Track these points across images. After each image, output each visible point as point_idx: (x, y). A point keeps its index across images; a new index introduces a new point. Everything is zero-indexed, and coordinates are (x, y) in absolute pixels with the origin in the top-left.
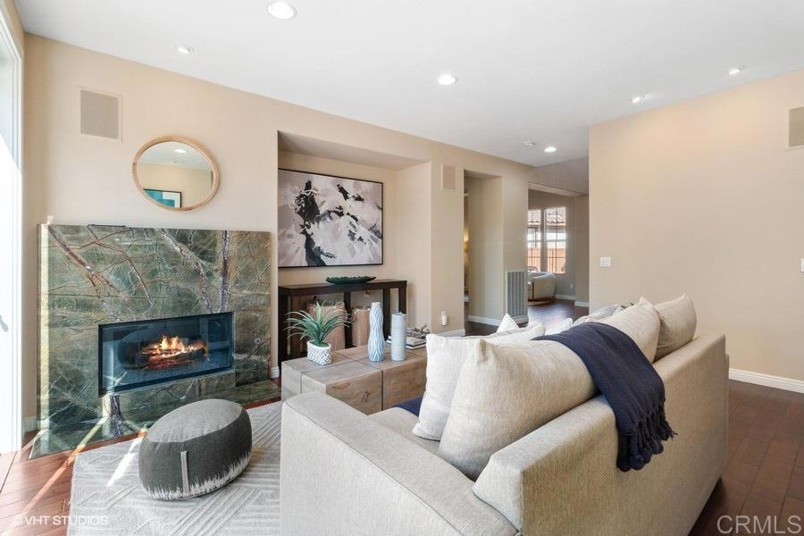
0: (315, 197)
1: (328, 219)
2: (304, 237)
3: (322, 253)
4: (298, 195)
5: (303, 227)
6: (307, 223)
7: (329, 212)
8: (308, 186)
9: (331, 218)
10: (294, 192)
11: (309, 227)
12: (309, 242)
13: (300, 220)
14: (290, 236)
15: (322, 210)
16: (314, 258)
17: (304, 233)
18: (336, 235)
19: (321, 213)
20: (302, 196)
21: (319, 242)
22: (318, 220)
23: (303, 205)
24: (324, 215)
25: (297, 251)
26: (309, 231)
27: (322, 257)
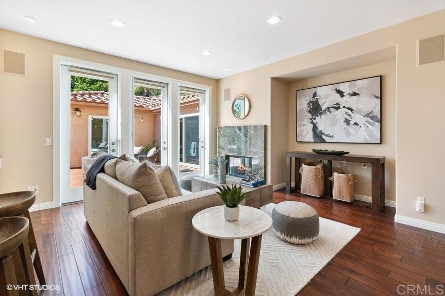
0: (319, 101)
1: (328, 113)
2: (312, 125)
3: (323, 134)
4: (308, 102)
5: (311, 119)
6: (314, 117)
7: (329, 108)
8: (315, 95)
9: (330, 112)
10: (306, 101)
11: (315, 119)
12: (315, 128)
13: (310, 116)
14: (304, 125)
15: (324, 108)
16: (318, 136)
17: (312, 122)
18: (334, 123)
19: (323, 110)
20: (311, 102)
21: (321, 128)
22: (321, 114)
23: (312, 107)
24: (325, 110)
25: (308, 133)
26: (315, 122)
27: (324, 137)
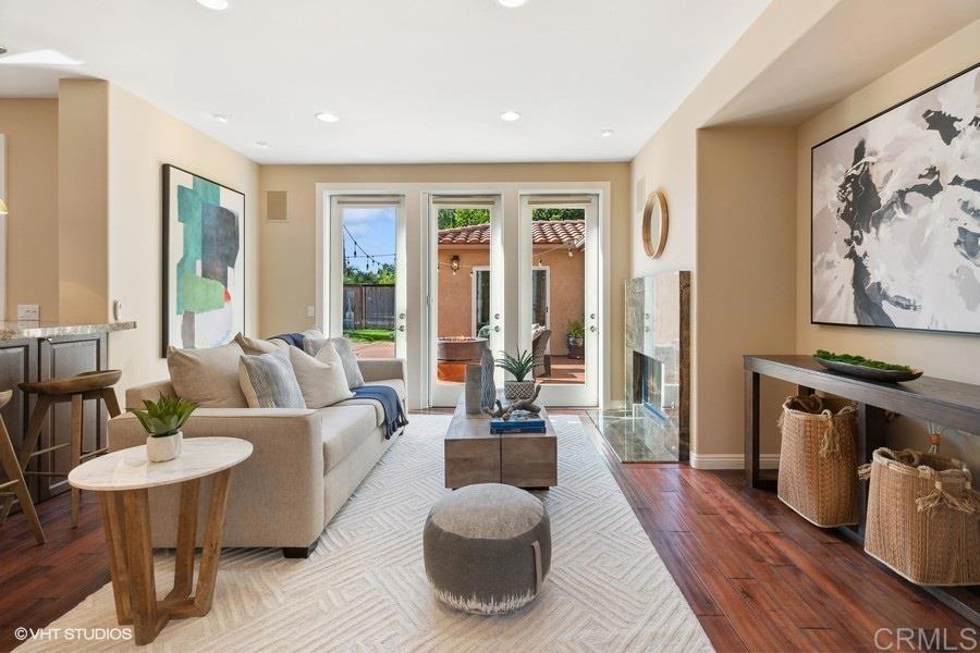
0: (873, 171)
1: (900, 213)
2: (850, 263)
3: (885, 297)
4: (842, 180)
5: (849, 242)
6: (856, 233)
7: (902, 194)
8: (860, 152)
9: (906, 208)
10: (836, 179)
11: (859, 242)
12: (860, 274)
13: (844, 230)
14: (830, 265)
15: (886, 196)
16: (870, 308)
17: (852, 255)
18: (919, 252)
19: (883, 202)
20: (848, 179)
21: (877, 274)
22: (878, 221)
23: (850, 198)
24: (890, 206)
25: (840, 293)
26: (860, 250)
27: (886, 306)
